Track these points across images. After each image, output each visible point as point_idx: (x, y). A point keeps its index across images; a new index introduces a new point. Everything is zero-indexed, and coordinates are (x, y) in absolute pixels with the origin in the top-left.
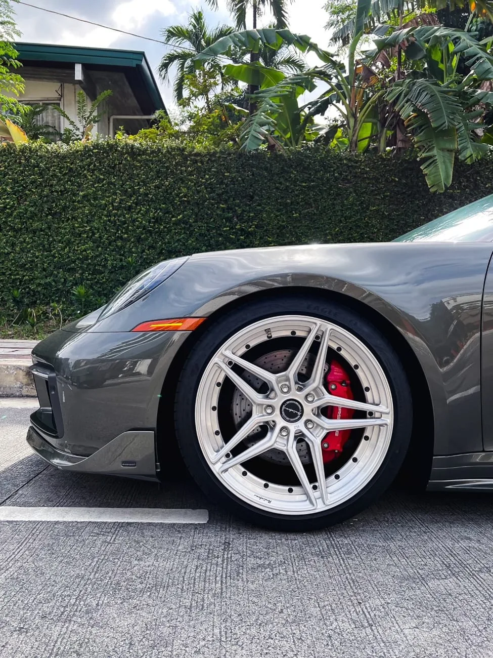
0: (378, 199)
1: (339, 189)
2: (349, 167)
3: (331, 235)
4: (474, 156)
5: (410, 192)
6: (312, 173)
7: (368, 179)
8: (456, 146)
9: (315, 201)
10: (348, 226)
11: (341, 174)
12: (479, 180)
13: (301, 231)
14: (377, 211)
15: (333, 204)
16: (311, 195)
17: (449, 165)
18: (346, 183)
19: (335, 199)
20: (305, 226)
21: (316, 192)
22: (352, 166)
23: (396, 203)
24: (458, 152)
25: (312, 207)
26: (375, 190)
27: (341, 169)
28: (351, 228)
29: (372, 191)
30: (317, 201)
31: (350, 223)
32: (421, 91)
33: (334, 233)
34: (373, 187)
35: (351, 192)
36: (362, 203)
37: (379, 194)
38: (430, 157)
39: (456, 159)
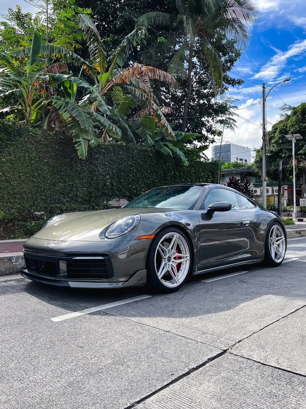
0: (48, 156)
1: (28, 148)
2: (33, 136)
3: (23, 173)
4: (95, 143)
5: (63, 154)
6: (13, 137)
7: (43, 145)
8: (89, 138)
9: (14, 152)
10: (32, 169)
11: (28, 140)
12: (93, 153)
13: (6, 169)
14: (47, 162)
15: (24, 156)
16: (12, 149)
17: (86, 146)
18: (31, 145)
19: (25, 153)
20: (8, 166)
21: (14, 148)
22: (34, 136)
23: (56, 159)
24: (89, 141)
25: (12, 156)
26: (46, 151)
27: (28, 137)
28: (33, 170)
29: (45, 151)
30: (15, 153)
31: (33, 167)
32: (74, 108)
33: (24, 172)
34: (45, 149)
35: (34, 151)
36: (40, 157)
37: (48, 153)
38: (79, 142)
39: (89, 144)
